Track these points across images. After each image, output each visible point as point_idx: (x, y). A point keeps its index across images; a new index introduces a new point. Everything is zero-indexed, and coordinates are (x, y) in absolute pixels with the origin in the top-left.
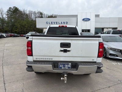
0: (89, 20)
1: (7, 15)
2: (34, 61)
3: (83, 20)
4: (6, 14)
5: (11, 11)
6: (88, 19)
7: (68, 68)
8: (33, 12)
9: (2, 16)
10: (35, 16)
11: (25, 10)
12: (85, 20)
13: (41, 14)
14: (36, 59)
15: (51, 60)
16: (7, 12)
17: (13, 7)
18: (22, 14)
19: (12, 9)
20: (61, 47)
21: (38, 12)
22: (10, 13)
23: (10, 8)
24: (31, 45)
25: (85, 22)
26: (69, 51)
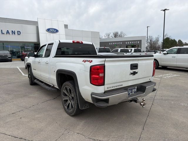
0: (57, 31)
2: (105, 92)
3: (48, 30)
6: (55, 29)
7: (135, 92)
12: (51, 30)
14: (108, 88)
15: (121, 87)
20: (131, 69)
24: (103, 71)
25: (52, 34)
26: (137, 73)
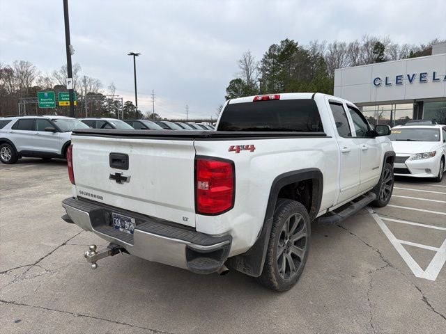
1: (263, 70)
4: (259, 69)
5: (275, 57)
8: (347, 48)
9: (248, 77)
10: (355, 60)
11: (320, 43)
13: (379, 48)
16: (265, 61)
17: (282, 42)
18: (308, 61)
19: (279, 50)
20: (110, 166)
21: (366, 45)
22: (270, 64)
23: (273, 47)
26: (125, 179)
